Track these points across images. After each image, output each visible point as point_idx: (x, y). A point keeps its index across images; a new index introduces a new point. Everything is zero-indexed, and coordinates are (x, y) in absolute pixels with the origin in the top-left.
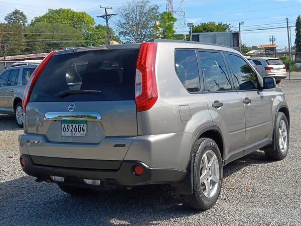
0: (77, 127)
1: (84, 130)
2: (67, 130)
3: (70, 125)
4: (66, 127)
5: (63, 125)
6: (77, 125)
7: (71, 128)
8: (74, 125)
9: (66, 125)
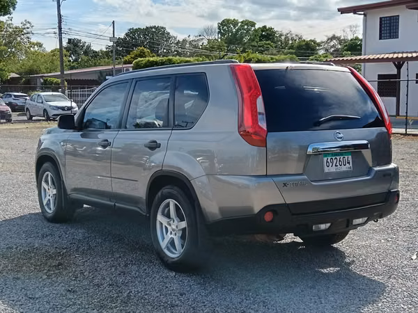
0: (341, 160)
1: (349, 163)
2: (331, 164)
3: (334, 158)
4: (329, 160)
5: (325, 159)
6: (342, 157)
7: (335, 161)
8: (338, 158)
9: (329, 158)
